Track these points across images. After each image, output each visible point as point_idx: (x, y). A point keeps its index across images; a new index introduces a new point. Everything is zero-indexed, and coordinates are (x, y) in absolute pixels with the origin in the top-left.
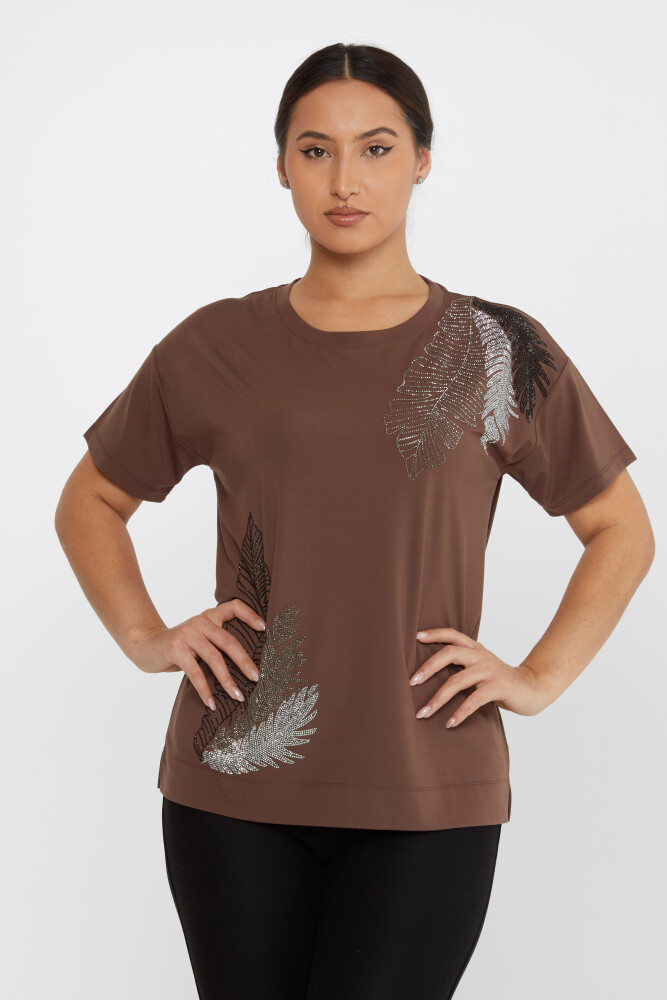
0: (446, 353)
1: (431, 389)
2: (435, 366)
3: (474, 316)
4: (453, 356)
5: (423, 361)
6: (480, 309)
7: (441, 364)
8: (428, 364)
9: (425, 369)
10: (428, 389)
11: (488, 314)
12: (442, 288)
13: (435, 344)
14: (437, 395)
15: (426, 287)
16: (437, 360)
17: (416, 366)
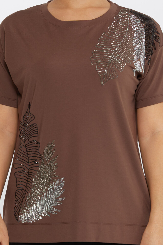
0: (118, 30)
1: (111, 46)
2: (113, 36)
3: (130, 17)
4: (121, 32)
5: (107, 34)
6: (133, 14)
7: (116, 35)
8: (110, 35)
9: (109, 37)
10: (110, 46)
11: (137, 16)
12: (116, 5)
13: (113, 26)
14: (113, 49)
15: (109, 4)
16: (114, 34)
17: (104, 36)
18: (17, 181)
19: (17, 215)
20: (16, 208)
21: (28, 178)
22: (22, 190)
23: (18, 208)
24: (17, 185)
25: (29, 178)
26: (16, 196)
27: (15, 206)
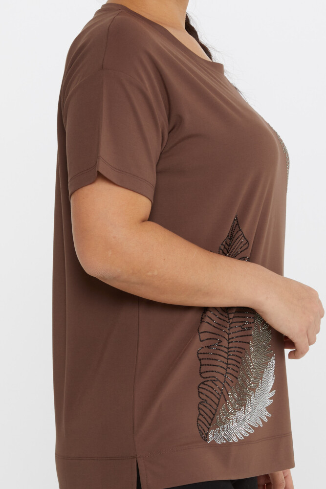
18: (201, 365)
19: (206, 429)
20: (201, 417)
21: (228, 359)
22: (215, 382)
23: (207, 417)
24: (201, 373)
25: (229, 357)
26: (200, 394)
27: (200, 414)
